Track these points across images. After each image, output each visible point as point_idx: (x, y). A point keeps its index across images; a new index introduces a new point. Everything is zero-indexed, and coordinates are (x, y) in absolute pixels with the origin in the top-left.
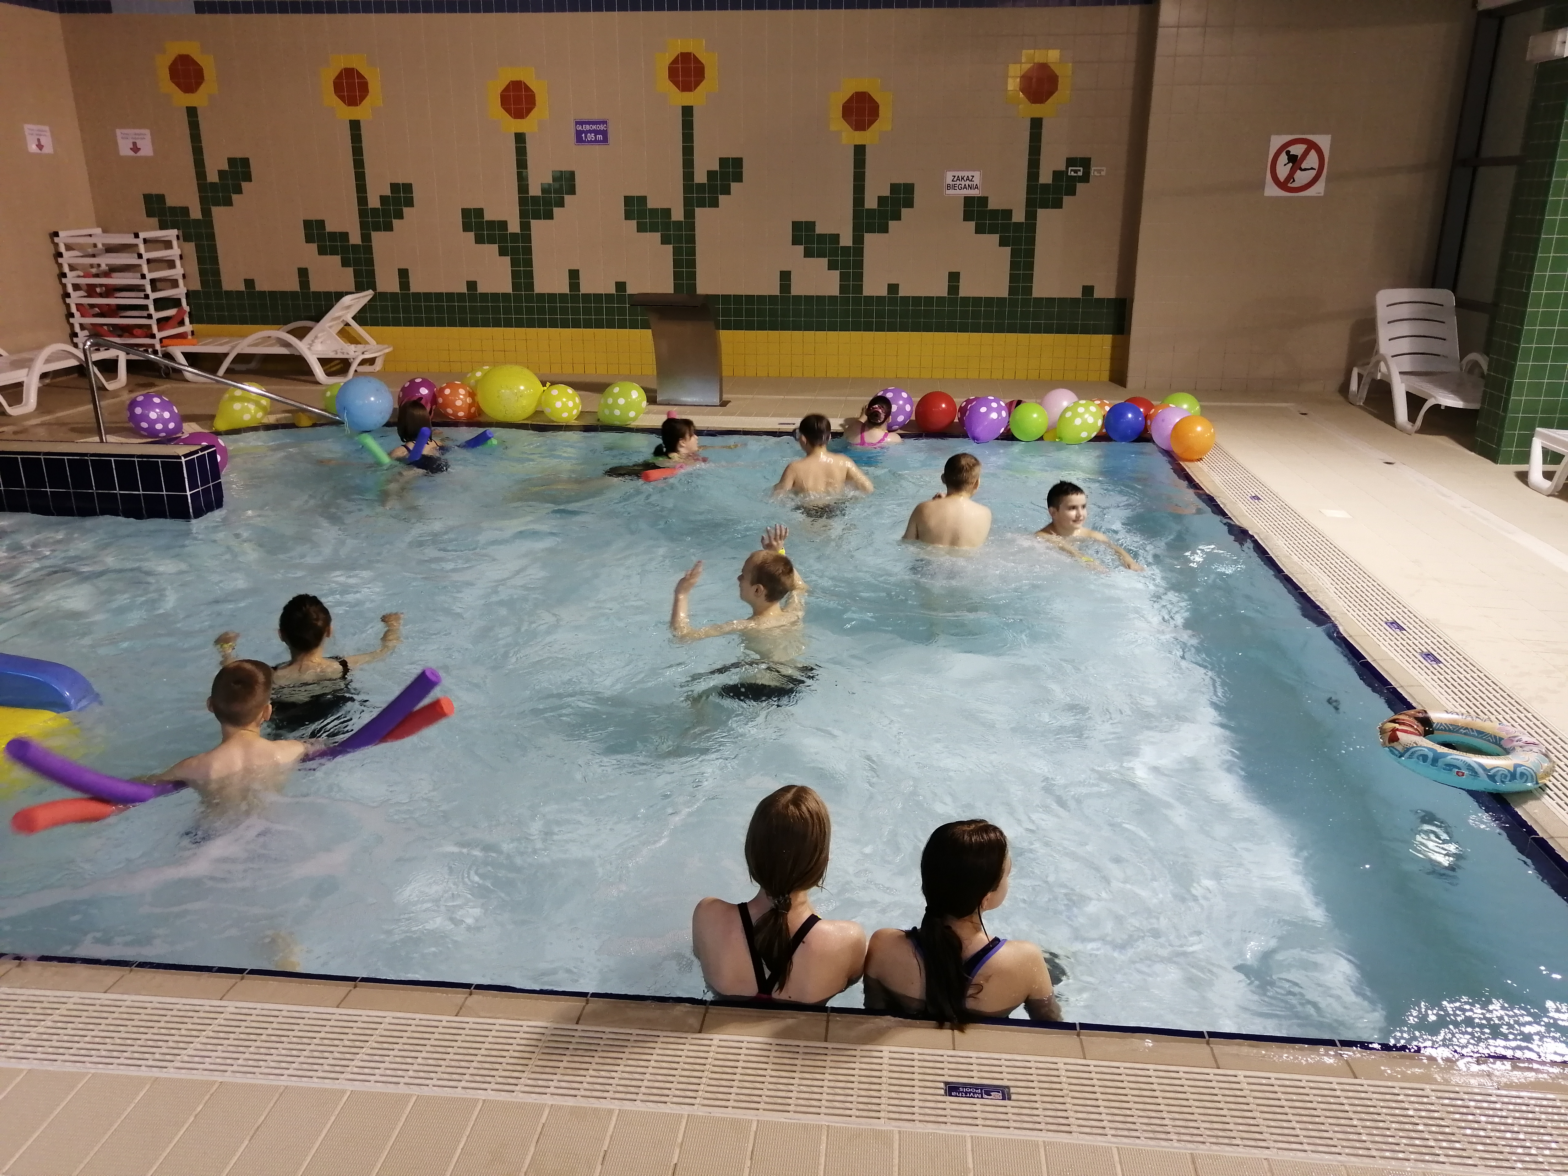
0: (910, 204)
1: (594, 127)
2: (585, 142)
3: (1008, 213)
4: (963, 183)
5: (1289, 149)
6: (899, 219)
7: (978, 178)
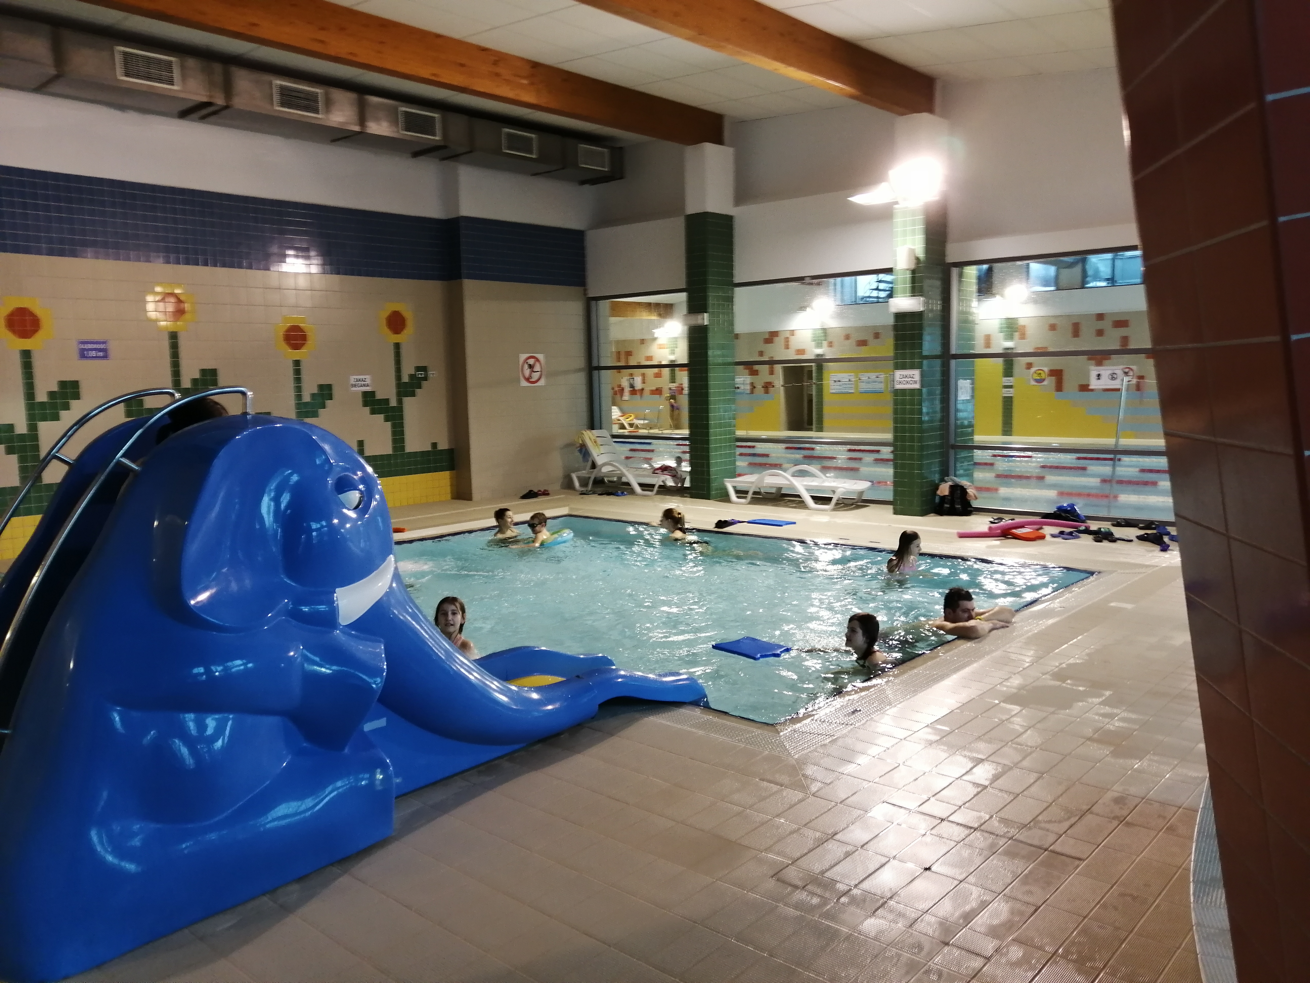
0: (330, 397)
1: (95, 346)
2: (86, 357)
3: (387, 401)
4: (360, 383)
5: (527, 361)
6: (324, 407)
7: (368, 379)
